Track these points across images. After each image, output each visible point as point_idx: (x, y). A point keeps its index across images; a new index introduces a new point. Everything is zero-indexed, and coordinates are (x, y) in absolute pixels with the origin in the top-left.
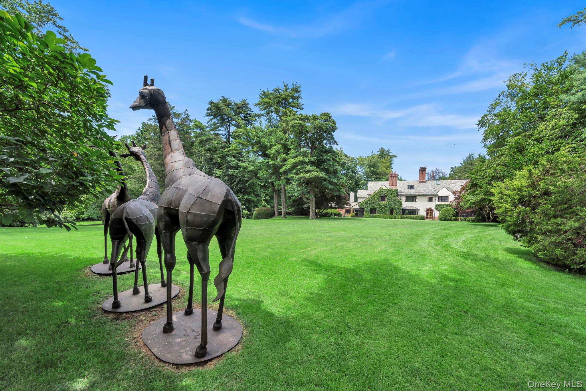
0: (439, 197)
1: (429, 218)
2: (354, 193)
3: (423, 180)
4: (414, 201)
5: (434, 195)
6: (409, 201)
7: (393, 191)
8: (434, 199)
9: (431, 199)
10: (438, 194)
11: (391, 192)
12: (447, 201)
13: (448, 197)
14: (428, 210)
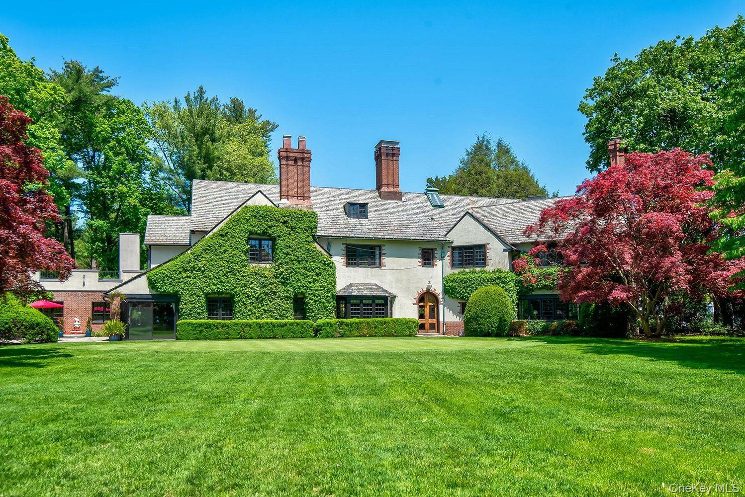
0: (454, 248)
1: (427, 326)
2: (136, 238)
3: (391, 189)
4: (372, 265)
5: (437, 241)
6: (357, 265)
7: (299, 216)
8: (438, 253)
9: (428, 258)
10: (449, 238)
11: (290, 220)
12: (483, 262)
13: (482, 247)
14: (421, 299)
